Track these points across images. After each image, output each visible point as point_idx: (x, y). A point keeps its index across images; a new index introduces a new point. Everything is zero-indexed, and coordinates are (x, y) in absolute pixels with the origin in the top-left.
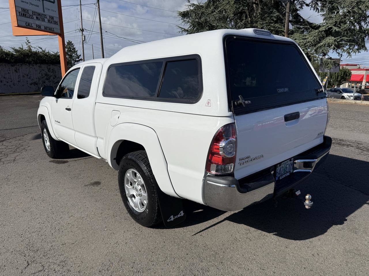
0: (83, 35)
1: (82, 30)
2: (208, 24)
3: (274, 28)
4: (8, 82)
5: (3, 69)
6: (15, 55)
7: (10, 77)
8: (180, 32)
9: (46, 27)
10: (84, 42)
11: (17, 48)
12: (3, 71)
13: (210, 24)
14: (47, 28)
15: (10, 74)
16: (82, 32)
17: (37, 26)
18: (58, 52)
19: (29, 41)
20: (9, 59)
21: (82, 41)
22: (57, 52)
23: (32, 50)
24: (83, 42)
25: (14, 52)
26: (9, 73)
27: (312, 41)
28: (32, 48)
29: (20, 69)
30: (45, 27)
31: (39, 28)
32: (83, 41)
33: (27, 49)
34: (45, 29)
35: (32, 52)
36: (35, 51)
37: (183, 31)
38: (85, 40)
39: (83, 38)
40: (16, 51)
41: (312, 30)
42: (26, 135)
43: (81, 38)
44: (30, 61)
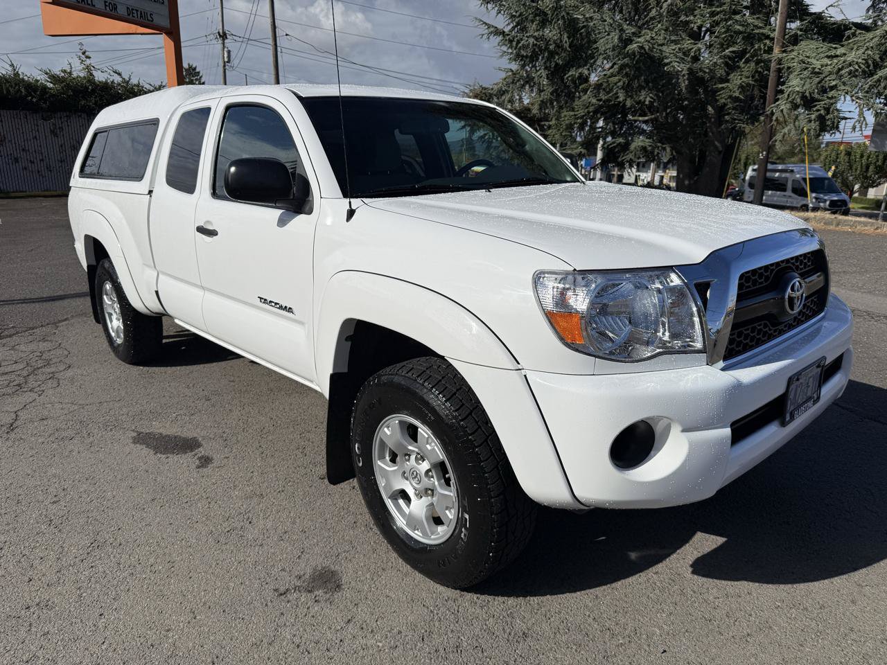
0: (224, 47)
1: (223, 36)
2: (564, 13)
3: (743, 25)
4: (33, 163)
5: (20, 127)
6: (50, 89)
7: (40, 149)
8: (483, 35)
9: (133, 9)
10: (227, 67)
11: (57, 71)
12: (21, 131)
13: (568, 14)
14: (133, 13)
15: (38, 141)
16: (224, 40)
17: (107, 4)
18: (164, 84)
19: (87, 54)
20: (34, 100)
21: (221, 64)
22: (160, 84)
23: (96, 79)
24: (224, 66)
25: (48, 81)
26: (36, 137)
27: (860, 61)
28: (94, 73)
29: (64, 128)
30: (128, 8)
31: (111, 11)
32: (224, 62)
33: (82, 75)
34: (129, 15)
35: (94, 83)
36: (104, 80)
37: (491, 33)
38: (229, 62)
39: (226, 55)
40: (54, 78)
41: (857, 32)
42: (66, 320)
43: (221, 56)
44: (89, 106)
